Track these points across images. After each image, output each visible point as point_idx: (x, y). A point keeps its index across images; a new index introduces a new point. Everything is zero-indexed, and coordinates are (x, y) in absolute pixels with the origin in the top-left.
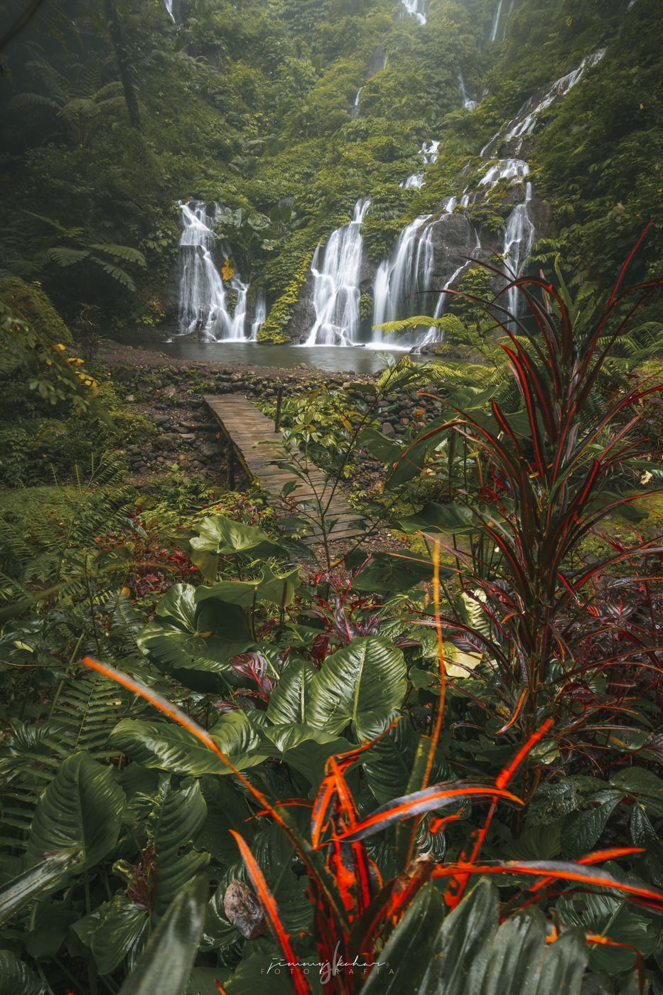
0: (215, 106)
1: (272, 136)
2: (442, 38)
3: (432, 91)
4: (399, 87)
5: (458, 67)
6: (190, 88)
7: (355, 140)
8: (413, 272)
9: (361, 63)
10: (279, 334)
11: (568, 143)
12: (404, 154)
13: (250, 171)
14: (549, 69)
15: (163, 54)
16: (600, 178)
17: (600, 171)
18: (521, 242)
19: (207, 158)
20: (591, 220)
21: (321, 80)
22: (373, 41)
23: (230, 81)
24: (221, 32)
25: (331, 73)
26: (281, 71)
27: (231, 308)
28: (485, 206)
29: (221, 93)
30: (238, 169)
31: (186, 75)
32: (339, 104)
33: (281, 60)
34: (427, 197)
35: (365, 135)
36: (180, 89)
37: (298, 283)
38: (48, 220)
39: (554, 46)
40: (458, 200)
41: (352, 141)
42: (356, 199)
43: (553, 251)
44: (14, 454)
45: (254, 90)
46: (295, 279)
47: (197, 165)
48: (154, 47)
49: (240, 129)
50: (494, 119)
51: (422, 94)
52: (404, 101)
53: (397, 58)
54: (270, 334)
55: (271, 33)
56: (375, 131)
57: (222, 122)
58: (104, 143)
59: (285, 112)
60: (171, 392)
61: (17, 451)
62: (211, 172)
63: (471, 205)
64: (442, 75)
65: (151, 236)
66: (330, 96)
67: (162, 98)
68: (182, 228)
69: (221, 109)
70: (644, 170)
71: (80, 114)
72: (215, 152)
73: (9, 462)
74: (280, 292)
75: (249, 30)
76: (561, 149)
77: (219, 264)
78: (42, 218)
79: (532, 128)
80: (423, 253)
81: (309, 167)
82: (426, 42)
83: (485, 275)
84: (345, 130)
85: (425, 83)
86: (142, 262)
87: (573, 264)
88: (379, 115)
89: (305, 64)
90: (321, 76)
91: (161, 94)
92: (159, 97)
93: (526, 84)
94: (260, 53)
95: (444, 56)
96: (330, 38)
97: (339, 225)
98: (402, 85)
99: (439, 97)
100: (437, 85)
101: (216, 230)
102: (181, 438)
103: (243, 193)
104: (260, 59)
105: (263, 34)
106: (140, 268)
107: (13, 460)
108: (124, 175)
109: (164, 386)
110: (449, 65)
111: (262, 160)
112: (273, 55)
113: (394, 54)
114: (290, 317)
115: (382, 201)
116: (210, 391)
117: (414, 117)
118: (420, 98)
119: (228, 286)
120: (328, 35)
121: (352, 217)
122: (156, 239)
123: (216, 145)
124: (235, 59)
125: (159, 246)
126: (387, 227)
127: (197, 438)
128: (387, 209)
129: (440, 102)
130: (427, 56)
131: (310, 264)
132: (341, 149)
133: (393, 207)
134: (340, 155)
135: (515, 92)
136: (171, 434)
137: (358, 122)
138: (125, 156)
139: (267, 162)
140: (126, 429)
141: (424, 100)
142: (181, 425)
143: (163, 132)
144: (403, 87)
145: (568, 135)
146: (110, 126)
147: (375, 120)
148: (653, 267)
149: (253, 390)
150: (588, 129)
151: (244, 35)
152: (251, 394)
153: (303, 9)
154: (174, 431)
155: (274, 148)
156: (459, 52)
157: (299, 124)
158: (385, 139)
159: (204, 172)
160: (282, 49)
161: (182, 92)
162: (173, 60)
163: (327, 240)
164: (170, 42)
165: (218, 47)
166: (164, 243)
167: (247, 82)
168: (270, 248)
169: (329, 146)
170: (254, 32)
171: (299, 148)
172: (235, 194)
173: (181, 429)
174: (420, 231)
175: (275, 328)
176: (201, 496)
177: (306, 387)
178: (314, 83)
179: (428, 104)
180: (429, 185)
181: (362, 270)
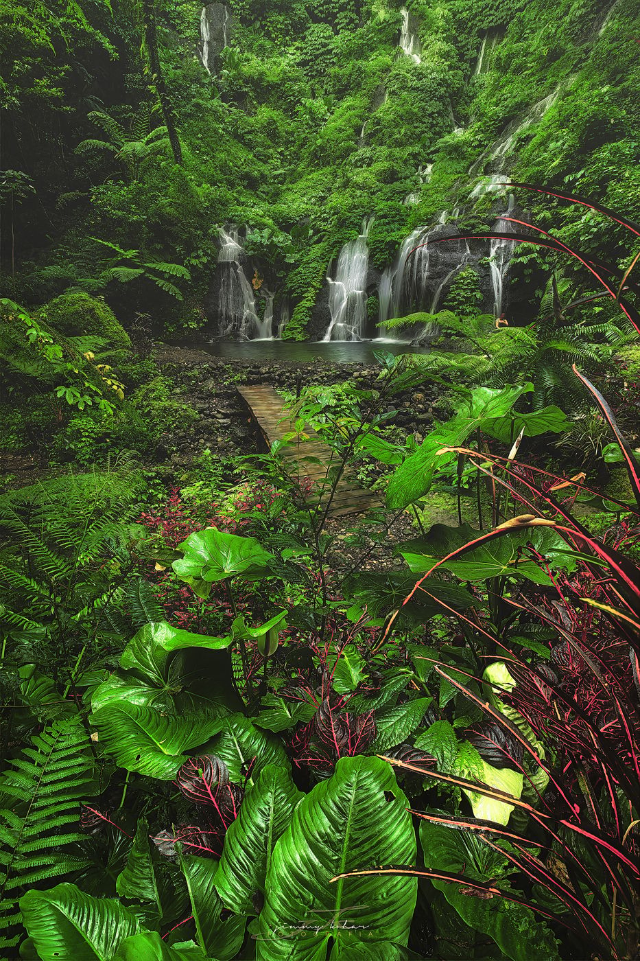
0: (245, 144)
1: (292, 167)
2: (435, 75)
3: (426, 121)
4: (398, 119)
5: (448, 99)
6: (223, 130)
7: (361, 166)
8: (411, 276)
9: (366, 100)
10: (300, 333)
11: (545, 158)
12: (403, 175)
13: (275, 197)
14: (528, 95)
15: (201, 101)
16: (575, 188)
17: (576, 180)
18: (505, 246)
19: (239, 188)
20: (566, 225)
21: (332, 117)
22: (375, 81)
23: (257, 122)
24: (249, 80)
25: (341, 111)
26: (298, 111)
27: (260, 311)
28: (473, 217)
29: (249, 132)
30: (264, 196)
31: (219, 119)
32: (348, 136)
33: (299, 101)
34: (423, 211)
35: (370, 162)
36: (215, 130)
37: (316, 289)
38: (110, 245)
39: (532, 74)
40: (450, 213)
41: (358, 167)
42: (363, 216)
43: (533, 253)
44: (83, 439)
45: (276, 128)
46: (313, 287)
47: (230, 195)
48: (194, 97)
49: (265, 162)
50: (480, 141)
51: (417, 124)
52: (403, 131)
53: (396, 94)
54: (293, 333)
55: (290, 79)
56: (378, 158)
57: (251, 157)
58: (154, 179)
59: (303, 146)
60: (211, 384)
61: (86, 436)
62: (242, 199)
63: (461, 216)
64: (435, 106)
65: (193, 254)
66: (340, 130)
67: (201, 139)
68: (219, 247)
69: (250, 146)
70: (614, 177)
71: (134, 155)
72: (245, 183)
73: (80, 446)
74: (301, 298)
75: (272, 78)
76: (539, 164)
78: (106, 243)
79: (513, 147)
80: (420, 260)
81: (323, 192)
82: (421, 79)
83: (474, 276)
84: (352, 158)
85: (420, 114)
86: (188, 277)
87: (550, 263)
88: (381, 145)
89: (319, 104)
90: (332, 113)
91: (200, 136)
92: (198, 139)
93: (508, 109)
94: (280, 98)
95: (436, 90)
96: (340, 80)
97: (348, 239)
98: (401, 117)
99: (432, 126)
100: (430, 115)
101: (246, 247)
102: (219, 422)
103: (269, 216)
104: (281, 102)
105: (284, 80)
106: (186, 281)
107: (83, 444)
108: (171, 204)
109: (205, 380)
110: (441, 98)
111: (284, 188)
112: (292, 98)
113: (394, 91)
114: (309, 319)
115: (385, 216)
116: (242, 382)
117: (411, 144)
118: (416, 127)
119: (258, 294)
120: (338, 78)
121: (360, 232)
122: (198, 257)
123: (247, 176)
124: (260, 104)
125: (200, 263)
126: (388, 239)
127: (232, 422)
128: (388, 223)
129: (433, 130)
130: (422, 90)
131: (325, 273)
132: (350, 175)
133: (393, 221)
134: (349, 181)
135: (498, 117)
136: (210, 420)
137: (364, 152)
138: (171, 189)
139: (288, 189)
140: (173, 417)
141: (419, 129)
142: (219, 412)
143: (203, 168)
144: (402, 119)
145: (545, 151)
146: (159, 165)
147: (379, 148)
148: (623, 263)
149: (278, 381)
150: (563, 144)
151: (268, 82)
152: (277, 384)
153: (317, 57)
154: (213, 417)
155: (294, 177)
156: (449, 86)
157: (314, 155)
158: (387, 164)
159: (236, 199)
160: (299, 92)
161: (217, 133)
162: (210, 106)
163: (339, 252)
164: (206, 92)
165: (246, 93)
166: (205, 260)
167: (272, 122)
168: (292, 261)
169: (340, 172)
170: (276, 80)
171: (315, 175)
172: (262, 216)
173: (219, 416)
174: (418, 240)
175: (296, 328)
176: (235, 472)
177: (322, 377)
178: (326, 120)
179: (423, 132)
180: (424, 202)
181: (369, 276)
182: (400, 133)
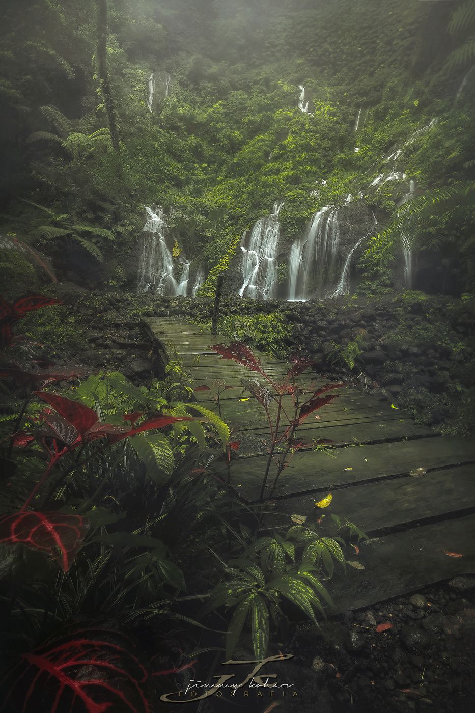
0: (175, 158)
2: (326, 124)
3: (321, 152)
4: (299, 148)
5: (337, 141)
6: (159, 146)
9: (273, 137)
12: (307, 180)
13: (197, 193)
15: (143, 127)
19: (168, 184)
21: (246, 146)
22: (280, 125)
23: (186, 145)
24: (182, 118)
25: (253, 142)
27: (178, 276)
32: (259, 157)
34: (330, 194)
35: (277, 172)
36: (152, 146)
37: (230, 256)
40: (355, 195)
42: (274, 201)
45: (202, 151)
46: (228, 253)
47: (160, 187)
49: (191, 171)
51: (314, 153)
52: (303, 156)
53: (297, 134)
54: (207, 293)
55: (213, 120)
56: (284, 169)
57: (179, 166)
59: (222, 164)
62: (169, 191)
63: (366, 197)
64: (326, 143)
65: (120, 223)
66: (253, 153)
67: (140, 150)
68: (145, 222)
69: (179, 159)
71: (78, 145)
72: (173, 183)
74: (216, 263)
75: (200, 119)
77: (170, 245)
82: (316, 126)
84: (263, 170)
85: (316, 147)
86: (111, 238)
88: (286, 162)
89: (236, 134)
90: (246, 144)
91: (139, 147)
92: (137, 149)
94: (206, 133)
95: (327, 134)
97: (262, 216)
98: (301, 146)
100: (324, 149)
101: (169, 223)
104: (206, 135)
105: (210, 121)
110: (331, 139)
111: (206, 189)
113: (295, 131)
115: (294, 201)
116: (148, 314)
117: (310, 165)
118: (313, 155)
119: (176, 261)
120: (251, 124)
121: (272, 211)
122: (124, 225)
123: (175, 178)
124: (190, 134)
125: (126, 230)
126: (299, 216)
128: (298, 206)
130: (317, 133)
131: (239, 243)
135: (385, 140)
136: (103, 350)
137: (273, 166)
139: (209, 190)
144: (302, 148)
147: (284, 164)
151: (197, 121)
153: (235, 111)
155: (214, 182)
156: (336, 133)
157: (231, 169)
158: (292, 173)
159: (164, 191)
161: (154, 148)
162: (149, 130)
163: (252, 226)
165: (180, 127)
166: (130, 228)
167: (198, 146)
168: (209, 235)
170: (203, 120)
171: (231, 182)
175: (211, 289)
179: (318, 159)
181: (279, 247)
182: (301, 157)
